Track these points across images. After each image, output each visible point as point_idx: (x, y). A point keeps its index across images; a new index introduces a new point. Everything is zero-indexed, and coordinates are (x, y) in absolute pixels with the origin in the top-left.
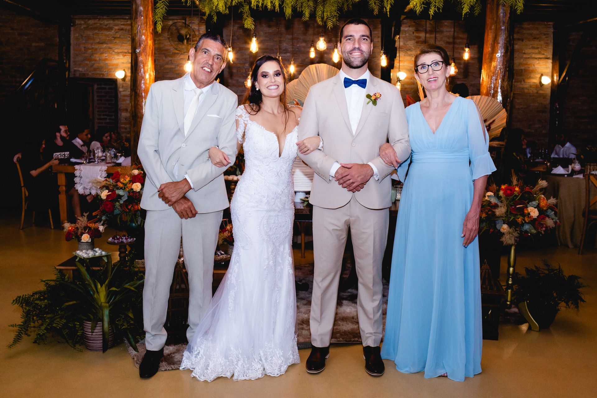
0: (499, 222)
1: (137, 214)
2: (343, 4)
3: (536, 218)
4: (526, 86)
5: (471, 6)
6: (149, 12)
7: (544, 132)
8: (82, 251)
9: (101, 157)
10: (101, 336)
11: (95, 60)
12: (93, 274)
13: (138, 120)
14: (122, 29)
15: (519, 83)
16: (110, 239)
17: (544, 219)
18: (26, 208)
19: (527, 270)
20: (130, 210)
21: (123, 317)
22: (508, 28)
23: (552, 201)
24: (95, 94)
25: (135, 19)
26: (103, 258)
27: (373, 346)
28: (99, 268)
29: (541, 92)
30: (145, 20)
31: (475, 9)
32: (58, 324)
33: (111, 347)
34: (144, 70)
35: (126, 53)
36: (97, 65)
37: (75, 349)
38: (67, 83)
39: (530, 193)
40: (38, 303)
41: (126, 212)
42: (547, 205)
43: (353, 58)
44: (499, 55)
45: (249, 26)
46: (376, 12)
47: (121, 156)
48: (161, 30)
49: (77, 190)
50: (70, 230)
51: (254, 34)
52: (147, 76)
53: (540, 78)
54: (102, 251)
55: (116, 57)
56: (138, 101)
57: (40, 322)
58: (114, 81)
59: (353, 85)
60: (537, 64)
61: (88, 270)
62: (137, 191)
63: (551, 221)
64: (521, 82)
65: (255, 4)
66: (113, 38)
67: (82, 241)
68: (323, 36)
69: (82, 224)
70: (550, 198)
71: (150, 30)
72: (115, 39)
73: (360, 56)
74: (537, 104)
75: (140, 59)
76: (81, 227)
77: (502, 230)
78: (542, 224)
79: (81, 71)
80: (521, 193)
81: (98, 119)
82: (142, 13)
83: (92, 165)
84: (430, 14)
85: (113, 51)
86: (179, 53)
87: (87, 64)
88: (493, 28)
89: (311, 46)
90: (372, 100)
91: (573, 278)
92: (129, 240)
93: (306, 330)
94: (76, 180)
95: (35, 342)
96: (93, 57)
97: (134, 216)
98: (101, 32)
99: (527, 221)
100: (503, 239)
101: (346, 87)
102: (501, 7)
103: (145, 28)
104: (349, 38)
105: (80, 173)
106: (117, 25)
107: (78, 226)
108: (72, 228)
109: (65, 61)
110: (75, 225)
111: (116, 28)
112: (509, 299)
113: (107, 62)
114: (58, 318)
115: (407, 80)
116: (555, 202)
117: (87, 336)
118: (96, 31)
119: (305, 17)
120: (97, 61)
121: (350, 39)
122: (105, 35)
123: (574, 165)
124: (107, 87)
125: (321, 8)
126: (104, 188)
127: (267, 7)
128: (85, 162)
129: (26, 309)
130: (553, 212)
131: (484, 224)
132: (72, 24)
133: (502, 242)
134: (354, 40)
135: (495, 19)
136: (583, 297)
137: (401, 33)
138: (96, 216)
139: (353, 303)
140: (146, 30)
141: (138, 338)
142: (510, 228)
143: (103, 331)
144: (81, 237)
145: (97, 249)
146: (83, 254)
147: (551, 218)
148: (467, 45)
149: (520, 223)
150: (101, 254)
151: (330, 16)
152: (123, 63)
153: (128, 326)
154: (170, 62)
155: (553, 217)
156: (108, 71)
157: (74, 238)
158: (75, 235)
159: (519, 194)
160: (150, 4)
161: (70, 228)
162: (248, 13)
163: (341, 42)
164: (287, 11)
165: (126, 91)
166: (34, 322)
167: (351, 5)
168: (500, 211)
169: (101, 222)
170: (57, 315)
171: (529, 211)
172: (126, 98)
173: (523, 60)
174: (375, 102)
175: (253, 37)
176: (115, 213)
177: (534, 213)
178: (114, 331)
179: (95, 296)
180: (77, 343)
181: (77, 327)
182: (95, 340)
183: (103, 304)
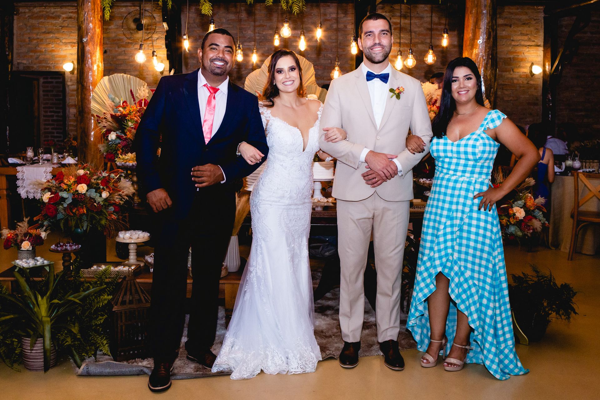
1: (83, 218)
3: (523, 219)
4: (515, 76)
8: (22, 260)
10: (42, 354)
11: (41, 52)
12: (33, 286)
13: (85, 116)
14: (71, 18)
15: (508, 73)
16: (53, 247)
17: (531, 220)
19: (514, 277)
20: (74, 214)
22: (490, 12)
23: (541, 200)
24: (41, 89)
25: (81, 5)
26: (45, 267)
28: (40, 279)
29: (532, 82)
30: (93, 6)
33: (55, 366)
34: (91, 61)
35: (73, 43)
37: (13, 369)
38: (10, 76)
41: (71, 216)
42: (534, 204)
43: (374, 53)
44: (480, 41)
45: (207, 12)
47: (68, 155)
48: (109, 17)
49: (20, 194)
50: (9, 237)
51: (212, 21)
52: (95, 68)
53: (531, 67)
54: (44, 260)
55: (64, 48)
56: (85, 95)
58: (61, 75)
59: (376, 79)
60: (527, 51)
61: (27, 281)
62: (83, 193)
63: (539, 222)
64: (509, 71)
66: (61, 28)
67: (23, 249)
68: (287, 22)
69: (23, 231)
71: (98, 17)
72: (63, 28)
74: (528, 96)
75: (88, 48)
76: (21, 234)
78: (529, 226)
79: (25, 64)
81: (44, 116)
83: (36, 167)
85: (61, 42)
86: (133, 43)
87: (31, 56)
88: (474, 12)
89: (275, 33)
90: (395, 94)
91: (566, 287)
92: (74, 247)
94: (19, 183)
96: (39, 49)
98: (47, 21)
99: (512, 223)
101: (368, 80)
103: (93, 15)
105: (23, 176)
106: (65, 13)
107: (17, 232)
108: (11, 235)
109: (7, 53)
110: (14, 231)
111: (64, 16)
113: (54, 53)
116: (543, 201)
117: (26, 355)
118: (42, 20)
119: (268, 1)
120: (43, 52)
121: (369, 35)
122: (52, 24)
124: (54, 80)
128: (27, 163)
130: (541, 213)
132: (15, 13)
134: (374, 35)
135: (476, 2)
136: (575, 308)
138: (37, 221)
139: (322, 315)
140: (94, 17)
141: (84, 355)
143: (44, 348)
144: (21, 245)
145: (39, 258)
146: (23, 263)
147: (537, 220)
148: (446, 30)
149: (505, 225)
150: (43, 263)
151: (296, 0)
152: (71, 54)
153: (72, 342)
154: (123, 52)
155: (541, 217)
156: (54, 63)
157: (13, 246)
158: (15, 242)
161: (9, 235)
165: (74, 85)
169: (43, 228)
171: (515, 211)
172: (73, 93)
173: (512, 48)
174: (398, 96)
175: (210, 23)
176: (58, 218)
177: (520, 213)
178: (57, 349)
179: (35, 310)
180: (15, 362)
181: (15, 344)
182: (34, 358)
183: (44, 319)
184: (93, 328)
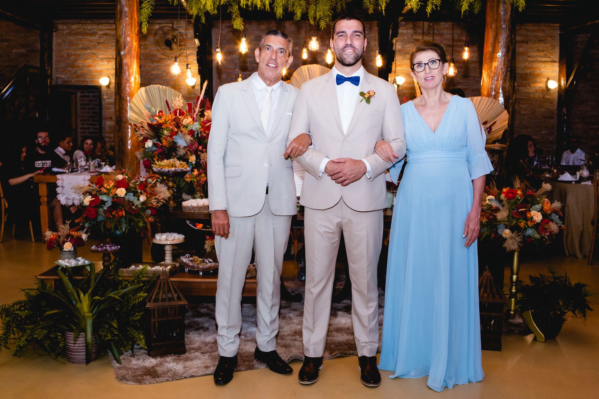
0: (501, 226)
1: (122, 221)
2: (336, 4)
3: (540, 222)
4: (532, 90)
5: (471, 3)
6: (134, 13)
7: (551, 139)
8: (64, 260)
9: (84, 166)
10: (84, 348)
11: (78, 67)
12: (75, 283)
13: (123, 125)
14: (106, 34)
15: (524, 88)
16: (94, 247)
17: (548, 223)
18: (6, 220)
19: (531, 278)
20: (114, 216)
21: (107, 327)
22: (509, 26)
23: (557, 205)
24: (79, 102)
25: (119, 20)
26: (86, 267)
27: (369, 356)
28: (82, 278)
29: (547, 97)
30: (130, 21)
31: (475, 7)
32: (40, 334)
33: (96, 359)
34: (129, 72)
35: (110, 59)
36: (81, 71)
37: (57, 361)
38: (49, 90)
39: (533, 197)
40: (19, 314)
41: (111, 218)
42: (551, 208)
43: (345, 54)
44: (499, 54)
45: (238, 26)
46: (371, 11)
47: (105, 165)
48: (146, 31)
49: (60, 201)
50: (52, 239)
51: (244, 34)
52: (132, 79)
53: (547, 82)
54: (85, 260)
55: (100, 63)
56: (123, 105)
57: (21, 334)
58: (97, 89)
59: (346, 82)
60: (543, 67)
61: (71, 279)
62: (122, 197)
63: (556, 225)
64: (526, 86)
65: (245, 4)
66: (97, 44)
67: (65, 250)
68: (315, 36)
69: (65, 232)
70: (554, 202)
71: (135, 31)
72: (100, 44)
73: (353, 53)
74: (543, 110)
75: (125, 61)
76: (63, 235)
77: (504, 235)
78: (546, 229)
79: (64, 79)
80: (524, 195)
81: (81, 128)
82: (127, 14)
83: (75, 175)
84: (427, 12)
85: (97, 57)
86: (166, 58)
87: (70, 71)
88: (493, 26)
89: (304, 47)
90: (365, 98)
91: (580, 286)
92: (113, 248)
93: (298, 341)
94: (59, 190)
95: (15, 355)
96: (76, 64)
97: (118, 223)
98: (85, 38)
99: (530, 226)
100: (506, 245)
101: (338, 84)
102: (501, 4)
103: (130, 29)
104: (341, 34)
105: (62, 183)
106: (102, 30)
107: (59, 234)
108: (54, 237)
109: (46, 68)
110: (56, 233)
111: (100, 32)
112: (513, 308)
113: (91, 68)
114: (40, 329)
115: (406, 85)
116: (559, 206)
117: (70, 348)
118: (80, 37)
119: (296, 17)
120: (80, 67)
121: (342, 36)
122: (89, 40)
123: (583, 172)
124: (91, 94)
125: (313, 8)
126: (88, 194)
127: (257, 5)
128: (67, 171)
129: (5, 320)
130: (558, 216)
131: (486, 228)
132: (54, 29)
133: (505, 248)
134: (347, 36)
135: (496, 17)
136: (590, 306)
137: (399, 36)
138: (78, 224)
139: (348, 314)
140: (132, 31)
141: (122, 350)
142: (512, 233)
143: (86, 342)
144: (63, 246)
145: (80, 258)
146: (66, 263)
147: (554, 223)
148: (466, 44)
149: (523, 228)
150: (84, 263)
151: (323, 16)
152: (108, 69)
153: (112, 337)
154: (157, 68)
155: (558, 221)
156: (91, 78)
157: (55, 247)
158: (57, 243)
159: (522, 198)
160: (135, 4)
161: (52, 237)
162: (237, 13)
163: (333, 39)
164: (278, 11)
165: (110, 98)
166: (14, 334)
167: (345, 4)
168: (502, 215)
169: (84, 230)
170: (38, 326)
171: (532, 215)
172: (110, 106)
173: (528, 64)
174: (368, 100)
175: (242, 37)
176: (98, 221)
177: (538, 217)
178: (98, 342)
179: (78, 306)
180: (58, 355)
181: (59, 338)
182: (77, 352)
183: (86, 314)
184: (131, 323)
